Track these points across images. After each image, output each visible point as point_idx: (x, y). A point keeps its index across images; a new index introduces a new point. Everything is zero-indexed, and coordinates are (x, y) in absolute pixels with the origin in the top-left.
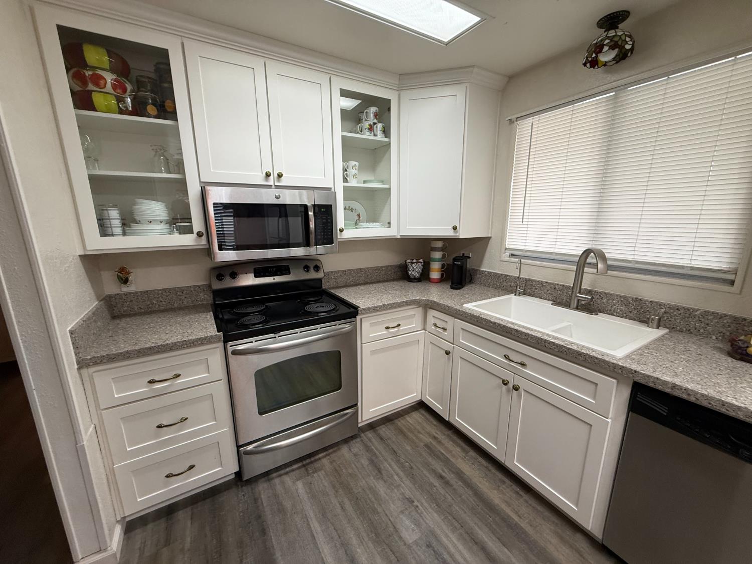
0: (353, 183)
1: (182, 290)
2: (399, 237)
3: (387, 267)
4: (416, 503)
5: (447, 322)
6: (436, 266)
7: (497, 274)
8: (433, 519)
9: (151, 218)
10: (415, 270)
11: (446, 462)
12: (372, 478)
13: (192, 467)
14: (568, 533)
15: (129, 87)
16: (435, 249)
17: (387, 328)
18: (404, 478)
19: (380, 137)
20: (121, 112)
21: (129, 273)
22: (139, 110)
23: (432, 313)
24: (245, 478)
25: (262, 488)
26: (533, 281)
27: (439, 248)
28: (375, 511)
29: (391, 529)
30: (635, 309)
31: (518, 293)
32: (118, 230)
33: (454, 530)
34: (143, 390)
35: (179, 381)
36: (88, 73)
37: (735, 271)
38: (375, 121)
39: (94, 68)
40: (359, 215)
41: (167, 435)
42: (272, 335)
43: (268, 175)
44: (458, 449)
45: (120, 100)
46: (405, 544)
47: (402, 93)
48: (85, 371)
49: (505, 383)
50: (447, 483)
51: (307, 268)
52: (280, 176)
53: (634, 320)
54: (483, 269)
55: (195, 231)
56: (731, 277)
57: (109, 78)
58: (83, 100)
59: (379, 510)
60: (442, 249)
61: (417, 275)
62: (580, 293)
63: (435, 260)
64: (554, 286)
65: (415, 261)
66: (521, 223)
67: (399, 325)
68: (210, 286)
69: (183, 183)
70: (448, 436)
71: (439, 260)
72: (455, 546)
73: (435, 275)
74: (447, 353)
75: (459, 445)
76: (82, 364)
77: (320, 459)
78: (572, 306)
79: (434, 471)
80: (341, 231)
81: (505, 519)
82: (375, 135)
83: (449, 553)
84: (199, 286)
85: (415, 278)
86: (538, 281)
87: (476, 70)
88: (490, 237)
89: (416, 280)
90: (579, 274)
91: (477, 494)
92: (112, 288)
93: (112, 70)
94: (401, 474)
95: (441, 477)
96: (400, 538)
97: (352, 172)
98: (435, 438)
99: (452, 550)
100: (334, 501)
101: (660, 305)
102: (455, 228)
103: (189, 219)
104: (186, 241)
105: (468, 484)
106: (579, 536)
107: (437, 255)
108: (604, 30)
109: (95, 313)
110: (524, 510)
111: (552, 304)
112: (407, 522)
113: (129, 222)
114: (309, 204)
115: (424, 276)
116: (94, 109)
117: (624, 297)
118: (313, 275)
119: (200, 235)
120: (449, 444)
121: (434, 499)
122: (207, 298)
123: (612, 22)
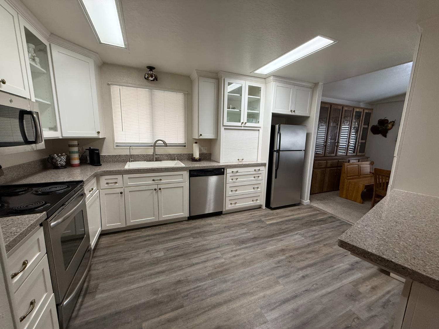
4: (150, 250)
5: (117, 179)
6: (75, 156)
7: (114, 155)
8: (159, 247)
10: (62, 160)
11: (140, 237)
12: (125, 262)
14: (182, 223)
16: (72, 146)
17: (90, 192)
18: (136, 251)
23: (104, 178)
26: (134, 155)
27: (76, 145)
28: (143, 263)
29: (155, 259)
30: (170, 157)
31: (130, 161)
33: (167, 243)
37: (185, 143)
44: (138, 232)
46: (163, 256)
47: (51, 44)
49: (155, 190)
50: (149, 240)
52: (3, 83)
53: (170, 160)
54: (103, 154)
56: (185, 145)
61: (64, 164)
62: (155, 155)
63: (74, 152)
64: (143, 156)
65: (60, 155)
66: (122, 131)
67: (92, 189)
70: (128, 233)
71: (77, 152)
72: (172, 244)
73: (77, 162)
74: (121, 193)
75: (136, 232)
77: (88, 286)
78: (154, 160)
79: (141, 242)
81: (172, 231)
82: (36, 64)
83: (173, 246)
86: (137, 155)
88: (105, 138)
89: (63, 167)
90: (154, 149)
91: (159, 234)
94: (133, 252)
95: (145, 241)
96: (160, 257)
98: (125, 237)
99: (172, 245)
100: (125, 278)
101: (175, 154)
102: (98, 133)
105: (154, 235)
106: (184, 222)
107: (76, 149)
108: (149, 70)
110: (171, 227)
112: (156, 254)
115: (69, 164)
117: (166, 154)
120: (133, 234)
121: (153, 245)
123: (151, 68)
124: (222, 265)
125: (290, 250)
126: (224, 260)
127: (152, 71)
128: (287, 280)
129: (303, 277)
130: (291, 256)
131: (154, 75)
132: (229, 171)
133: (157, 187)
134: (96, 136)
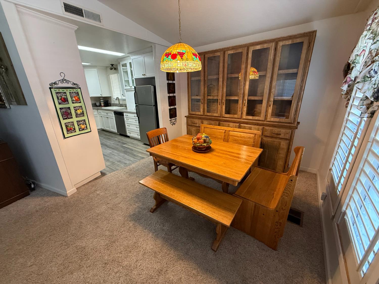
6: (102, 103)
10: (98, 104)
16: (101, 99)
23: (99, 110)
54: (112, 103)
60: (103, 99)
63: (102, 102)
71: (103, 102)
73: (102, 105)
74: (101, 117)
88: (110, 96)
102: (101, 95)
115: (100, 106)
123: (112, 65)
131: (114, 68)
132: (125, 114)
133: (108, 117)
134: (101, 96)
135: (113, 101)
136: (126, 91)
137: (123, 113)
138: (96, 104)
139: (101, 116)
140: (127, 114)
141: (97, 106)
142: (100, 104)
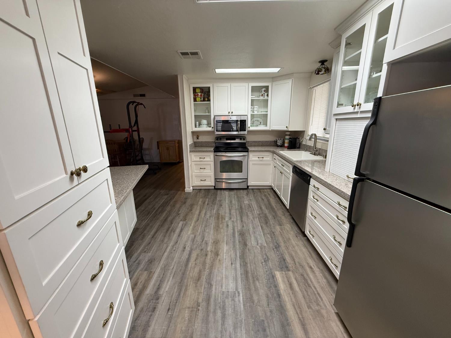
0: (256, 113)
1: (209, 142)
2: (270, 130)
3: (271, 141)
6: (287, 141)
8: (253, 202)
9: (204, 124)
10: (280, 142)
12: (245, 195)
13: (205, 180)
15: (203, 95)
16: (286, 135)
17: (259, 158)
18: (253, 197)
19: (266, 97)
20: (201, 101)
21: (199, 137)
22: (204, 100)
23: (275, 155)
24: (216, 188)
25: (219, 191)
29: (242, 201)
32: (198, 126)
33: (257, 205)
34: (198, 159)
35: (205, 159)
36: (196, 94)
38: (264, 93)
39: (197, 93)
40: (260, 123)
41: (202, 171)
42: (225, 153)
43: (229, 112)
45: (201, 98)
47: (273, 83)
48: (190, 153)
50: (263, 200)
51: (241, 139)
52: (232, 112)
54: (303, 143)
55: (212, 127)
57: (199, 94)
58: (195, 100)
59: (242, 199)
60: (289, 135)
63: (286, 139)
65: (280, 139)
67: (263, 158)
68: (215, 142)
69: (210, 115)
71: (288, 139)
73: (286, 145)
74: (275, 167)
76: (190, 152)
79: (262, 198)
80: (249, 127)
82: (264, 97)
84: (212, 142)
85: (279, 146)
87: (294, 74)
88: (305, 131)
92: (196, 140)
93: (200, 92)
97: (255, 109)
99: (254, 207)
100: (233, 197)
102: (287, 127)
103: (211, 124)
104: (210, 129)
107: (287, 137)
108: (321, 64)
109: (192, 143)
111: (310, 153)
113: (200, 124)
114: (239, 120)
115: (282, 146)
116: (196, 101)
118: (242, 141)
119: (213, 128)
122: (214, 145)
123: (323, 62)
124: (223, 218)
125: (214, 260)
126: (227, 220)
127: (324, 64)
128: (190, 239)
129: (185, 248)
130: (206, 255)
131: (324, 68)
132: (312, 182)
133: (282, 171)
134: (286, 129)
135: (306, 141)
136: (337, 119)
137: (311, 177)
138: (277, 141)
139: (276, 165)
140: (317, 185)
141: (278, 146)
142: (284, 142)
